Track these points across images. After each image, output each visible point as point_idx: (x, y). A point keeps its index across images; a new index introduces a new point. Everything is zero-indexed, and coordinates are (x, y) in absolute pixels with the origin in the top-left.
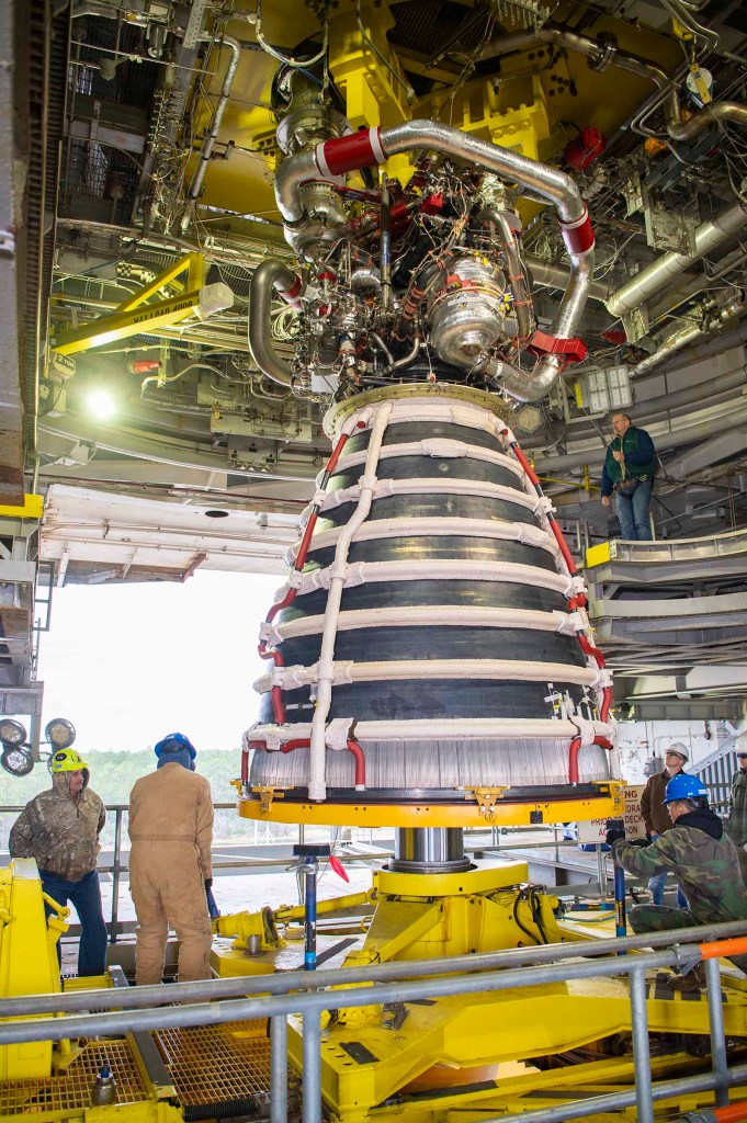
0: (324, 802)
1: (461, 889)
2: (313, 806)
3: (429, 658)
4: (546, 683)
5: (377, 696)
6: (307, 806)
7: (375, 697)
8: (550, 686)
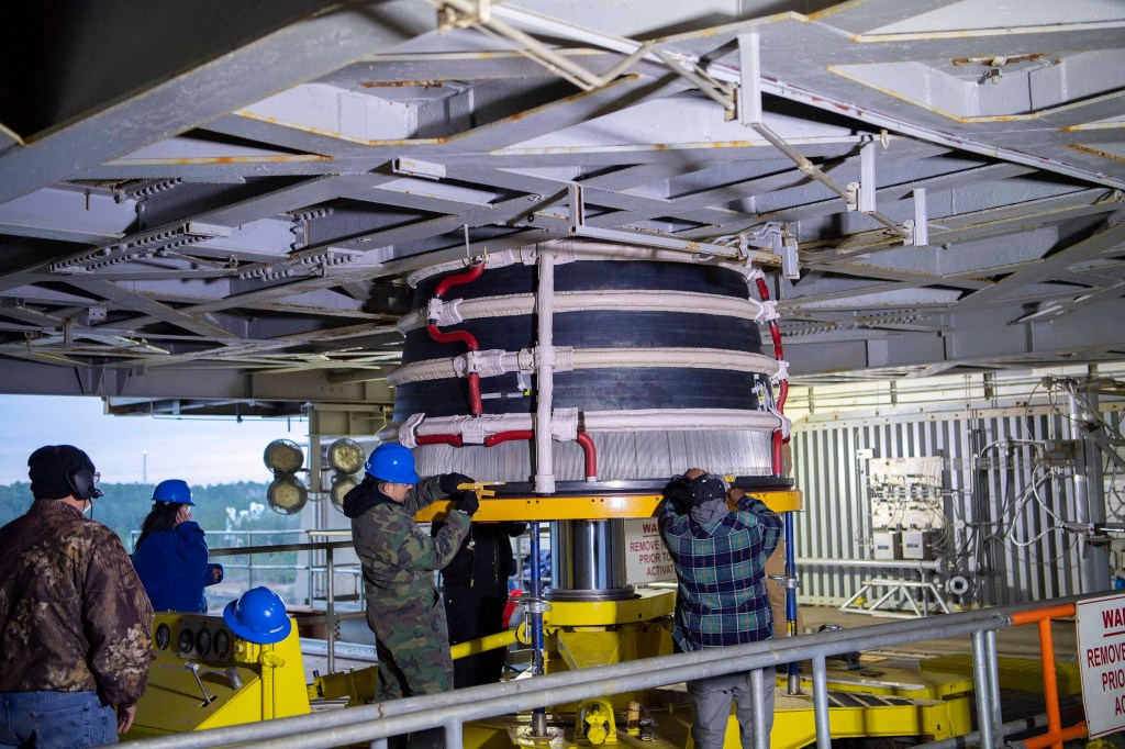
0: (552, 495)
1: (640, 616)
2: (541, 500)
3: (653, 346)
4: (752, 374)
5: (604, 383)
6: (533, 501)
7: (599, 386)
8: (756, 377)
